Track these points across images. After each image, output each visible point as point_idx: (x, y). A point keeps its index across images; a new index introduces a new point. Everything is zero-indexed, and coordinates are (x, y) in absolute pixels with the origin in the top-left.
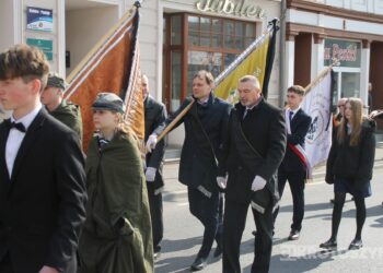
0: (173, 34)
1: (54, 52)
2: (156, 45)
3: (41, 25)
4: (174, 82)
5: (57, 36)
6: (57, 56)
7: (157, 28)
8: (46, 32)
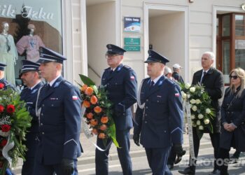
0: (224, 29)
1: (141, 45)
2: (211, 37)
3: (133, 28)
4: (226, 62)
5: (143, 35)
6: (143, 48)
7: (212, 25)
8: (137, 33)
